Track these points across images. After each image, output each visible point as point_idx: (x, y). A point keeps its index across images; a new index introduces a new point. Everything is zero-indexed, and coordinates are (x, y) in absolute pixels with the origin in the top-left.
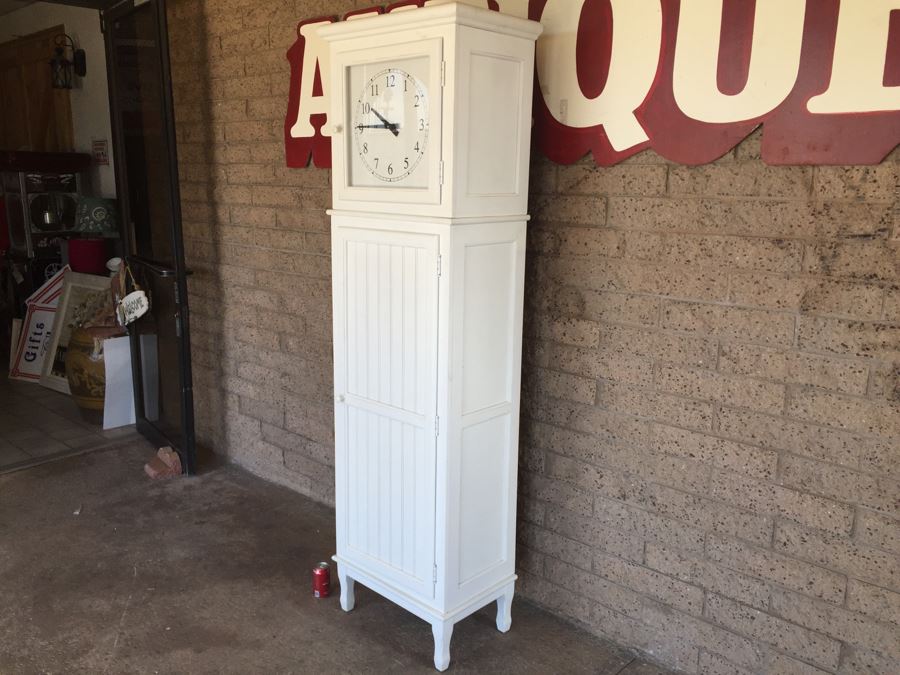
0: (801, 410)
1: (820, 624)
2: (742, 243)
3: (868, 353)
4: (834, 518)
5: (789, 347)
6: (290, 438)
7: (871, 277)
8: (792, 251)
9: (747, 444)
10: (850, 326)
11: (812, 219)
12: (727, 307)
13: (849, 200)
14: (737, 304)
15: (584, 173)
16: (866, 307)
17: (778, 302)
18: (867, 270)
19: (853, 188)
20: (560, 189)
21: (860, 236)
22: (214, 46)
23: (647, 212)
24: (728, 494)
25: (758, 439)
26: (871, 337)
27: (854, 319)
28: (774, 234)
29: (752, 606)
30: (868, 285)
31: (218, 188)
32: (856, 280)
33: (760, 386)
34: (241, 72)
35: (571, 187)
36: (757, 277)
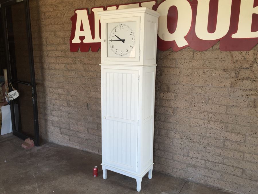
0: (231, 112)
1: (237, 165)
2: (215, 71)
3: (248, 97)
4: (240, 138)
5: (227, 96)
6: (72, 132)
7: (248, 78)
8: (228, 72)
9: (216, 121)
10: (243, 90)
11: (233, 64)
12: (210, 87)
13: (242, 59)
14: (213, 86)
15: (169, 53)
16: (247, 85)
17: (224, 85)
18: (247, 76)
19: (243, 56)
20: (162, 57)
21: (245, 68)
22: (42, 15)
23: (187, 63)
24: (212, 135)
25: (219, 120)
26: (248, 93)
27: (244, 88)
28: (223, 68)
29: (218, 163)
30: (247, 80)
31: (44, 58)
32: (244, 79)
33: (220, 107)
34: (53, 23)
35: (165, 57)
36: (218, 79)
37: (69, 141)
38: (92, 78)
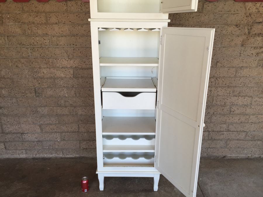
0: (240, 74)
2: (226, 27)
3: (258, 55)
4: (247, 101)
5: (237, 57)
7: (260, 34)
8: (240, 28)
9: (224, 87)
10: (254, 48)
11: (246, 18)
12: (220, 47)
13: (256, 12)
14: (223, 46)
16: (258, 42)
17: (235, 44)
18: (259, 32)
19: (257, 9)
21: (258, 23)
23: (194, 18)
24: (218, 103)
25: (227, 84)
26: (258, 50)
27: (255, 46)
28: (235, 23)
29: (223, 131)
30: (259, 36)
32: (256, 35)
33: (229, 69)
36: (229, 37)
37: (4, 150)
38: (40, 46)
